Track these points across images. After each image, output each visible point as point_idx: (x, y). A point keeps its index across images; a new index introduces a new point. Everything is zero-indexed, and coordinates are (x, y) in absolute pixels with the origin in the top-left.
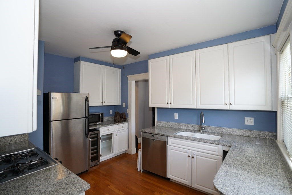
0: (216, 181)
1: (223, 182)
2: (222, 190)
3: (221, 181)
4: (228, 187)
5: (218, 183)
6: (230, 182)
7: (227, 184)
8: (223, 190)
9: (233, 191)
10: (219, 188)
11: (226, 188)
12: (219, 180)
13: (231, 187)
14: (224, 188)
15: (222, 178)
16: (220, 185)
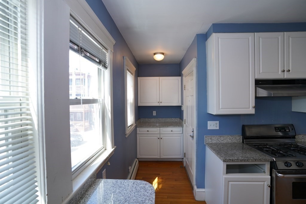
0: (152, 190)
1: (145, 191)
2: (146, 183)
3: (148, 192)
4: (141, 187)
5: (150, 189)
6: (139, 194)
7: (142, 190)
8: (144, 183)
9: (137, 185)
10: (148, 184)
11: (142, 185)
12: (150, 192)
13: (138, 188)
14: (144, 185)
15: (147, 196)
16: (147, 187)
